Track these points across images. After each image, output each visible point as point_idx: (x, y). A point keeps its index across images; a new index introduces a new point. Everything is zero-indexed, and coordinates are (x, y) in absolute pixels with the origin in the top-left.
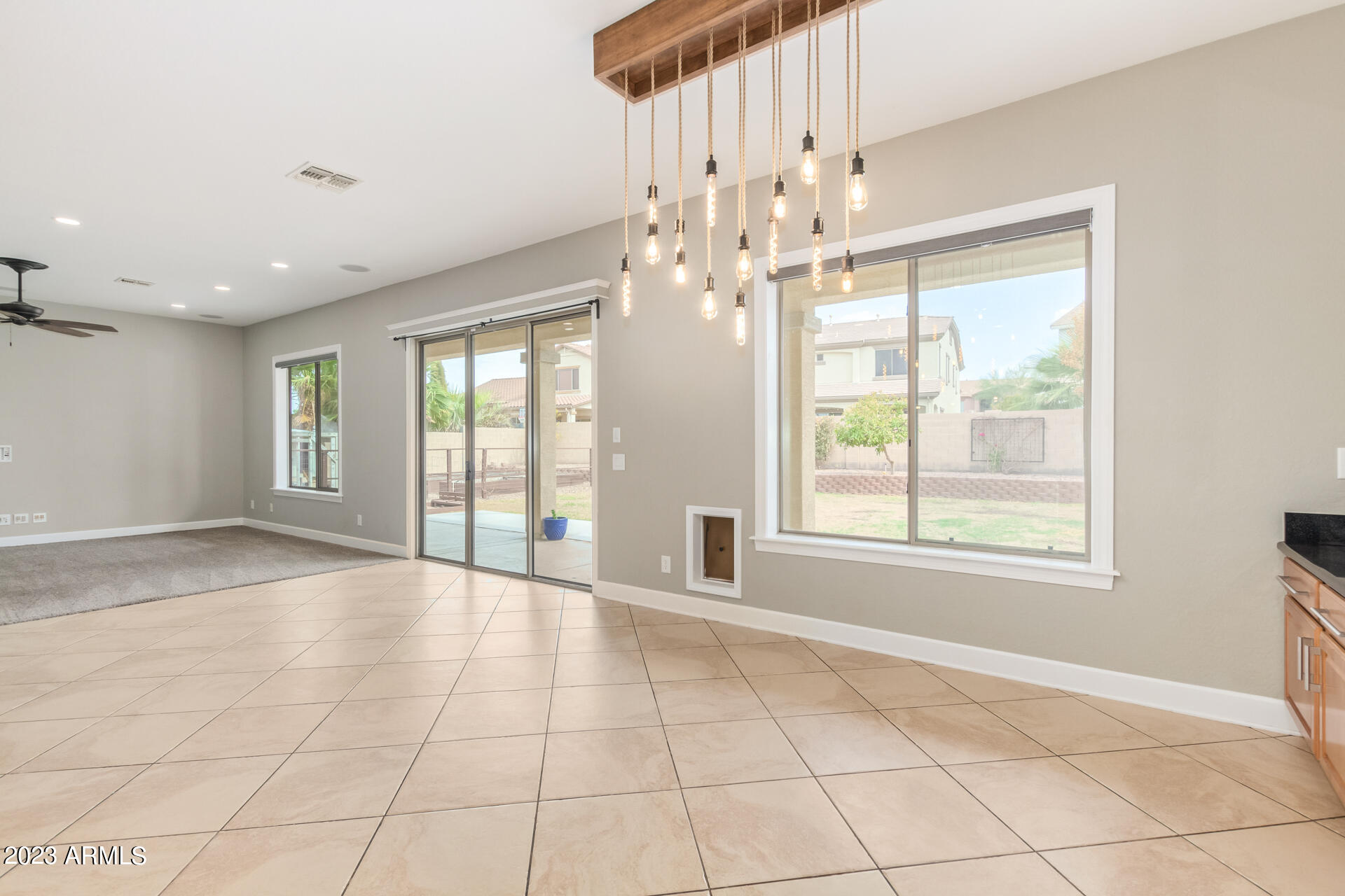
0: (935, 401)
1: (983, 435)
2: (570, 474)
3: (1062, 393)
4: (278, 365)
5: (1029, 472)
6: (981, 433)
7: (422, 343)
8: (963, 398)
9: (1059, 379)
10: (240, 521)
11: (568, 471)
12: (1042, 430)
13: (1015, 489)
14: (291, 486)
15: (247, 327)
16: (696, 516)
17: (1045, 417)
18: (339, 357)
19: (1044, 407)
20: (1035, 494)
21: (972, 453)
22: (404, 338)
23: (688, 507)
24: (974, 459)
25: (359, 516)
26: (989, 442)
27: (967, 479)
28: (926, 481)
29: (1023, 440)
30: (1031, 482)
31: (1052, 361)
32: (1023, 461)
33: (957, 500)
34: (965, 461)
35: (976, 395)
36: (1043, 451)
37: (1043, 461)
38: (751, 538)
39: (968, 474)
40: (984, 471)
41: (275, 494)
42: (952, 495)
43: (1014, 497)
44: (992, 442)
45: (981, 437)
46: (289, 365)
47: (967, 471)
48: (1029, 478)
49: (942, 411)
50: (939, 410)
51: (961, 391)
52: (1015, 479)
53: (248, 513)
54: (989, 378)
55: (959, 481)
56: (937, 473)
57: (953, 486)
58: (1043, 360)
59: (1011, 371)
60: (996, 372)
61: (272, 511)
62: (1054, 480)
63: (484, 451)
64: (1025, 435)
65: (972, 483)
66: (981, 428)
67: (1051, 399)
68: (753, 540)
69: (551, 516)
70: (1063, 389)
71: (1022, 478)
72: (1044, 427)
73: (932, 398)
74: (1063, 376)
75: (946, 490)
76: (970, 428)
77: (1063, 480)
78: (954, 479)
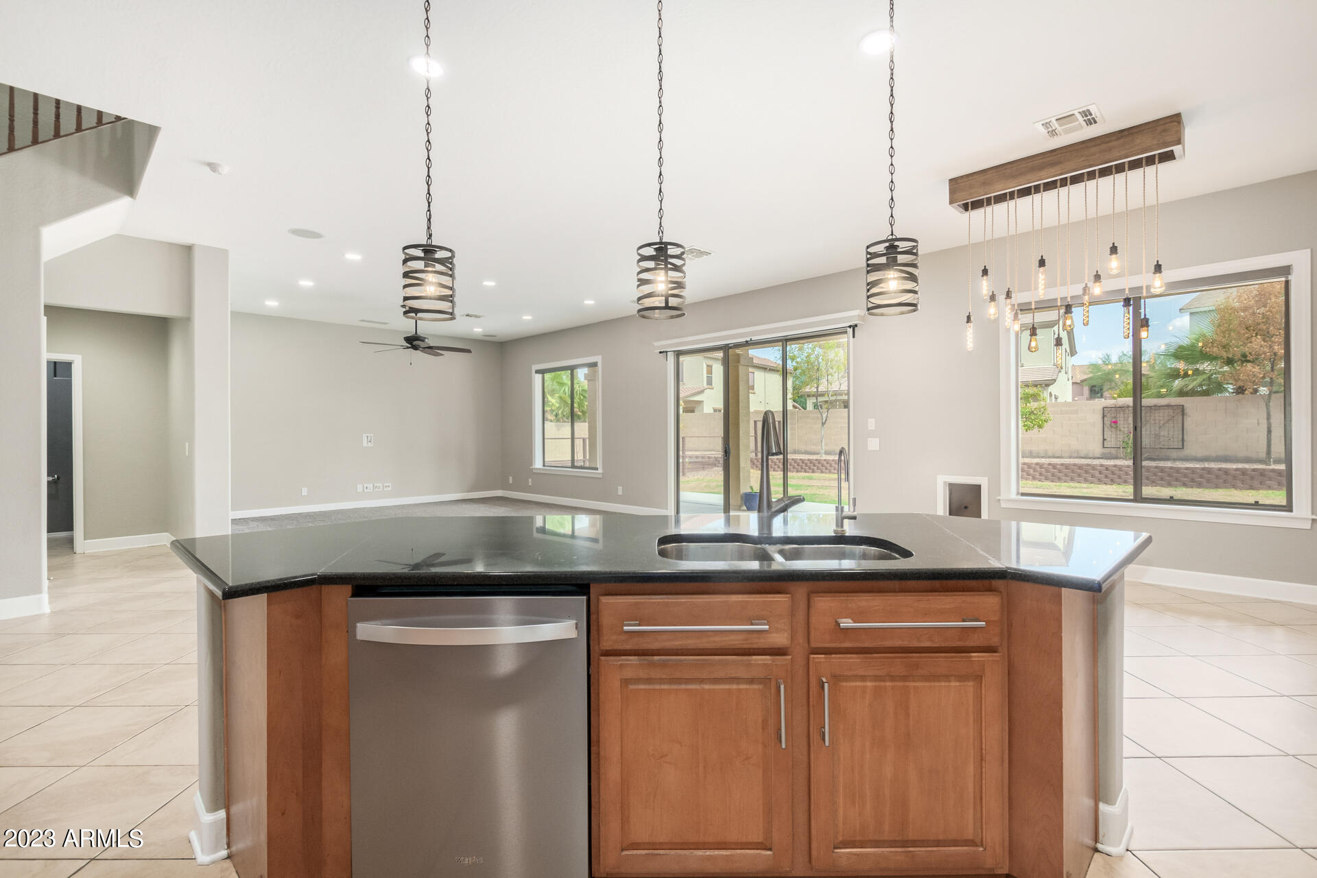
0: (1051, 389)
1: (1115, 422)
2: (700, 460)
3: (1204, 380)
4: (537, 372)
5: (1167, 459)
6: (1114, 420)
7: (678, 354)
8: (1073, 383)
9: (1198, 366)
10: (499, 493)
11: (697, 457)
12: (1181, 417)
13: (1155, 475)
14: (544, 466)
15: (505, 342)
16: (945, 483)
17: (1185, 405)
18: (600, 365)
19: (1182, 393)
20: (1177, 480)
21: (1104, 440)
22: (667, 352)
23: (938, 476)
24: (1105, 446)
25: (619, 487)
26: (1122, 429)
27: (1102, 466)
28: (1058, 467)
29: (1160, 427)
30: (1171, 468)
31: (1192, 347)
32: (1161, 448)
33: (1092, 485)
34: (1096, 448)
35: (1085, 380)
36: (1183, 438)
37: (1183, 448)
38: (998, 498)
39: (1101, 460)
40: (1116, 458)
41: (534, 471)
42: (1086, 480)
43: (1153, 482)
44: (1126, 429)
45: (1113, 424)
46: (542, 372)
47: (1099, 458)
48: (1169, 464)
49: (1056, 398)
50: (1053, 397)
51: (1072, 377)
52: (1155, 465)
53: (505, 486)
54: (1100, 362)
55: (1094, 467)
56: (1066, 460)
57: (1086, 472)
58: (1180, 347)
59: (1124, 354)
60: (1108, 356)
61: (530, 484)
62: (1197, 466)
63: (683, 438)
64: (1162, 422)
65: (1107, 469)
66: (1113, 415)
67: (1190, 387)
68: (999, 500)
69: (750, 491)
70: (1205, 376)
71: (1162, 464)
72: (1183, 414)
73: (1048, 385)
74: (1203, 363)
75: (1079, 475)
76: (1102, 415)
77: (1207, 466)
78: (1088, 465)
